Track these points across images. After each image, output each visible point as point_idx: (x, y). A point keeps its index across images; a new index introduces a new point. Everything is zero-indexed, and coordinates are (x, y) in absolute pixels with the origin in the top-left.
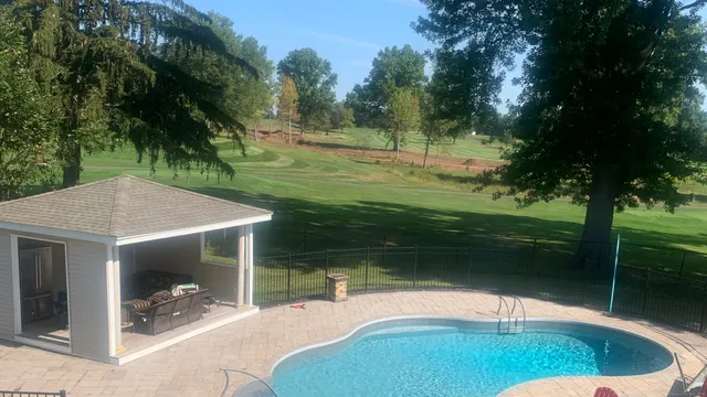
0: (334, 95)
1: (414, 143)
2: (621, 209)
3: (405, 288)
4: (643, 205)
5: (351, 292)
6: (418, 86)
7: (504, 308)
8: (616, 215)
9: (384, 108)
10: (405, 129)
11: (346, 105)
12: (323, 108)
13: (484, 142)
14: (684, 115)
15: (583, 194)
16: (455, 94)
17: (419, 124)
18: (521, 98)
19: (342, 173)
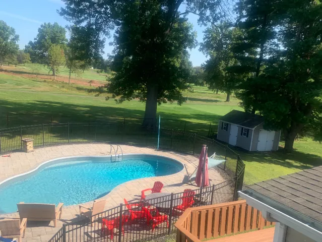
0: (18, 46)
1: (63, 72)
2: (160, 104)
3: (64, 143)
4: (168, 102)
5: (36, 147)
6: (63, 43)
7: (113, 150)
8: (158, 107)
9: (46, 54)
10: (58, 64)
11: (25, 51)
12: (12, 52)
13: (98, 72)
14: (183, 63)
15: (144, 97)
16: (82, 48)
17: (65, 63)
18: (114, 52)
19: (26, 86)
